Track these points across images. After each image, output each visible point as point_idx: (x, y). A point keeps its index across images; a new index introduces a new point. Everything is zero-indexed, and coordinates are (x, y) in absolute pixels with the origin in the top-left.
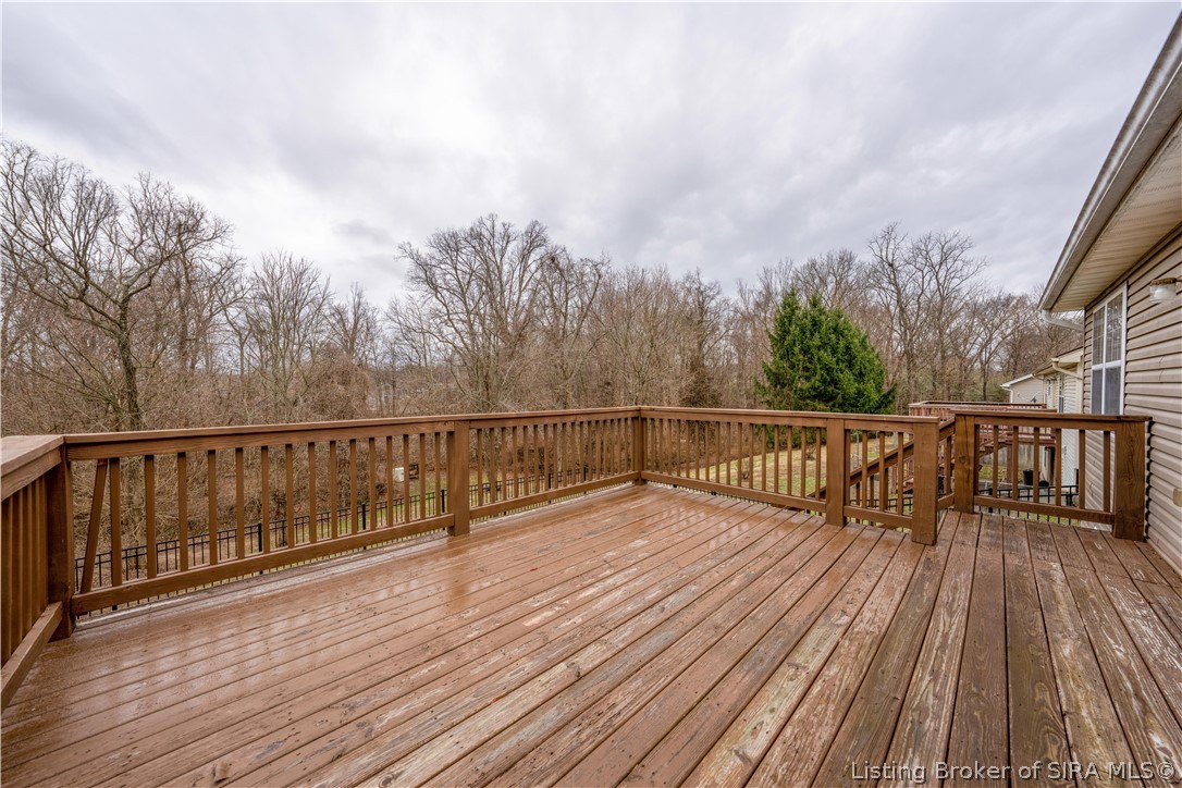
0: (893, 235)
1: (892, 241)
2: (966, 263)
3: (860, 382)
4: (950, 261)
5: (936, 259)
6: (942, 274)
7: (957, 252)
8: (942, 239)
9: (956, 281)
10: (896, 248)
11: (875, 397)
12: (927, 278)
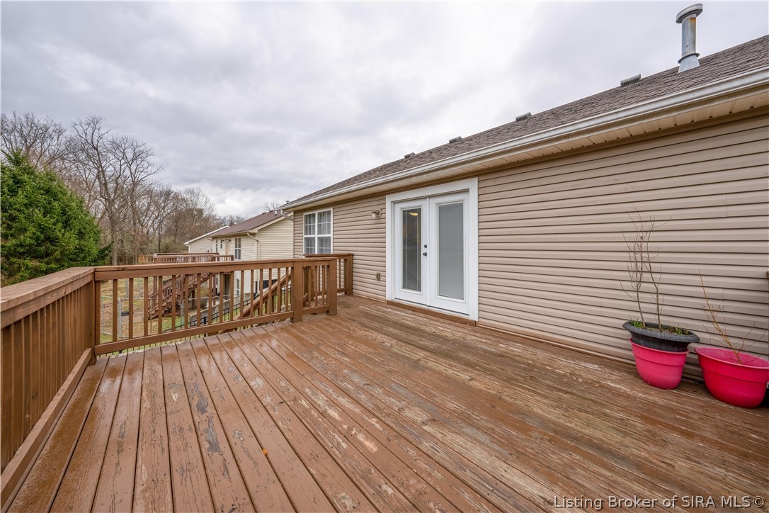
0: (98, 126)
1: (97, 131)
2: (150, 164)
3: (80, 239)
4: (139, 161)
5: (130, 155)
6: (133, 167)
7: (144, 155)
8: (135, 143)
9: (143, 175)
10: (100, 137)
11: (95, 251)
12: (123, 167)
